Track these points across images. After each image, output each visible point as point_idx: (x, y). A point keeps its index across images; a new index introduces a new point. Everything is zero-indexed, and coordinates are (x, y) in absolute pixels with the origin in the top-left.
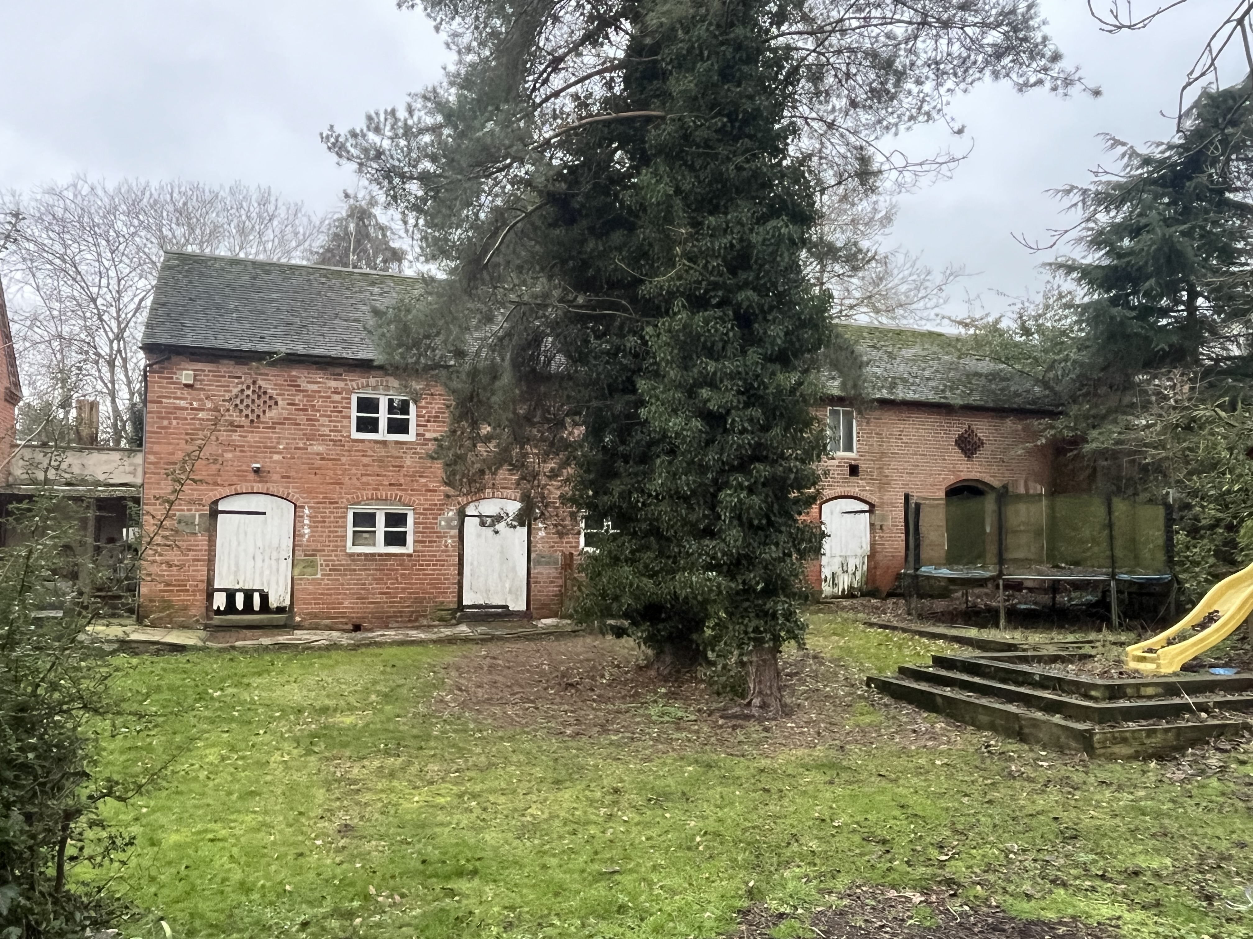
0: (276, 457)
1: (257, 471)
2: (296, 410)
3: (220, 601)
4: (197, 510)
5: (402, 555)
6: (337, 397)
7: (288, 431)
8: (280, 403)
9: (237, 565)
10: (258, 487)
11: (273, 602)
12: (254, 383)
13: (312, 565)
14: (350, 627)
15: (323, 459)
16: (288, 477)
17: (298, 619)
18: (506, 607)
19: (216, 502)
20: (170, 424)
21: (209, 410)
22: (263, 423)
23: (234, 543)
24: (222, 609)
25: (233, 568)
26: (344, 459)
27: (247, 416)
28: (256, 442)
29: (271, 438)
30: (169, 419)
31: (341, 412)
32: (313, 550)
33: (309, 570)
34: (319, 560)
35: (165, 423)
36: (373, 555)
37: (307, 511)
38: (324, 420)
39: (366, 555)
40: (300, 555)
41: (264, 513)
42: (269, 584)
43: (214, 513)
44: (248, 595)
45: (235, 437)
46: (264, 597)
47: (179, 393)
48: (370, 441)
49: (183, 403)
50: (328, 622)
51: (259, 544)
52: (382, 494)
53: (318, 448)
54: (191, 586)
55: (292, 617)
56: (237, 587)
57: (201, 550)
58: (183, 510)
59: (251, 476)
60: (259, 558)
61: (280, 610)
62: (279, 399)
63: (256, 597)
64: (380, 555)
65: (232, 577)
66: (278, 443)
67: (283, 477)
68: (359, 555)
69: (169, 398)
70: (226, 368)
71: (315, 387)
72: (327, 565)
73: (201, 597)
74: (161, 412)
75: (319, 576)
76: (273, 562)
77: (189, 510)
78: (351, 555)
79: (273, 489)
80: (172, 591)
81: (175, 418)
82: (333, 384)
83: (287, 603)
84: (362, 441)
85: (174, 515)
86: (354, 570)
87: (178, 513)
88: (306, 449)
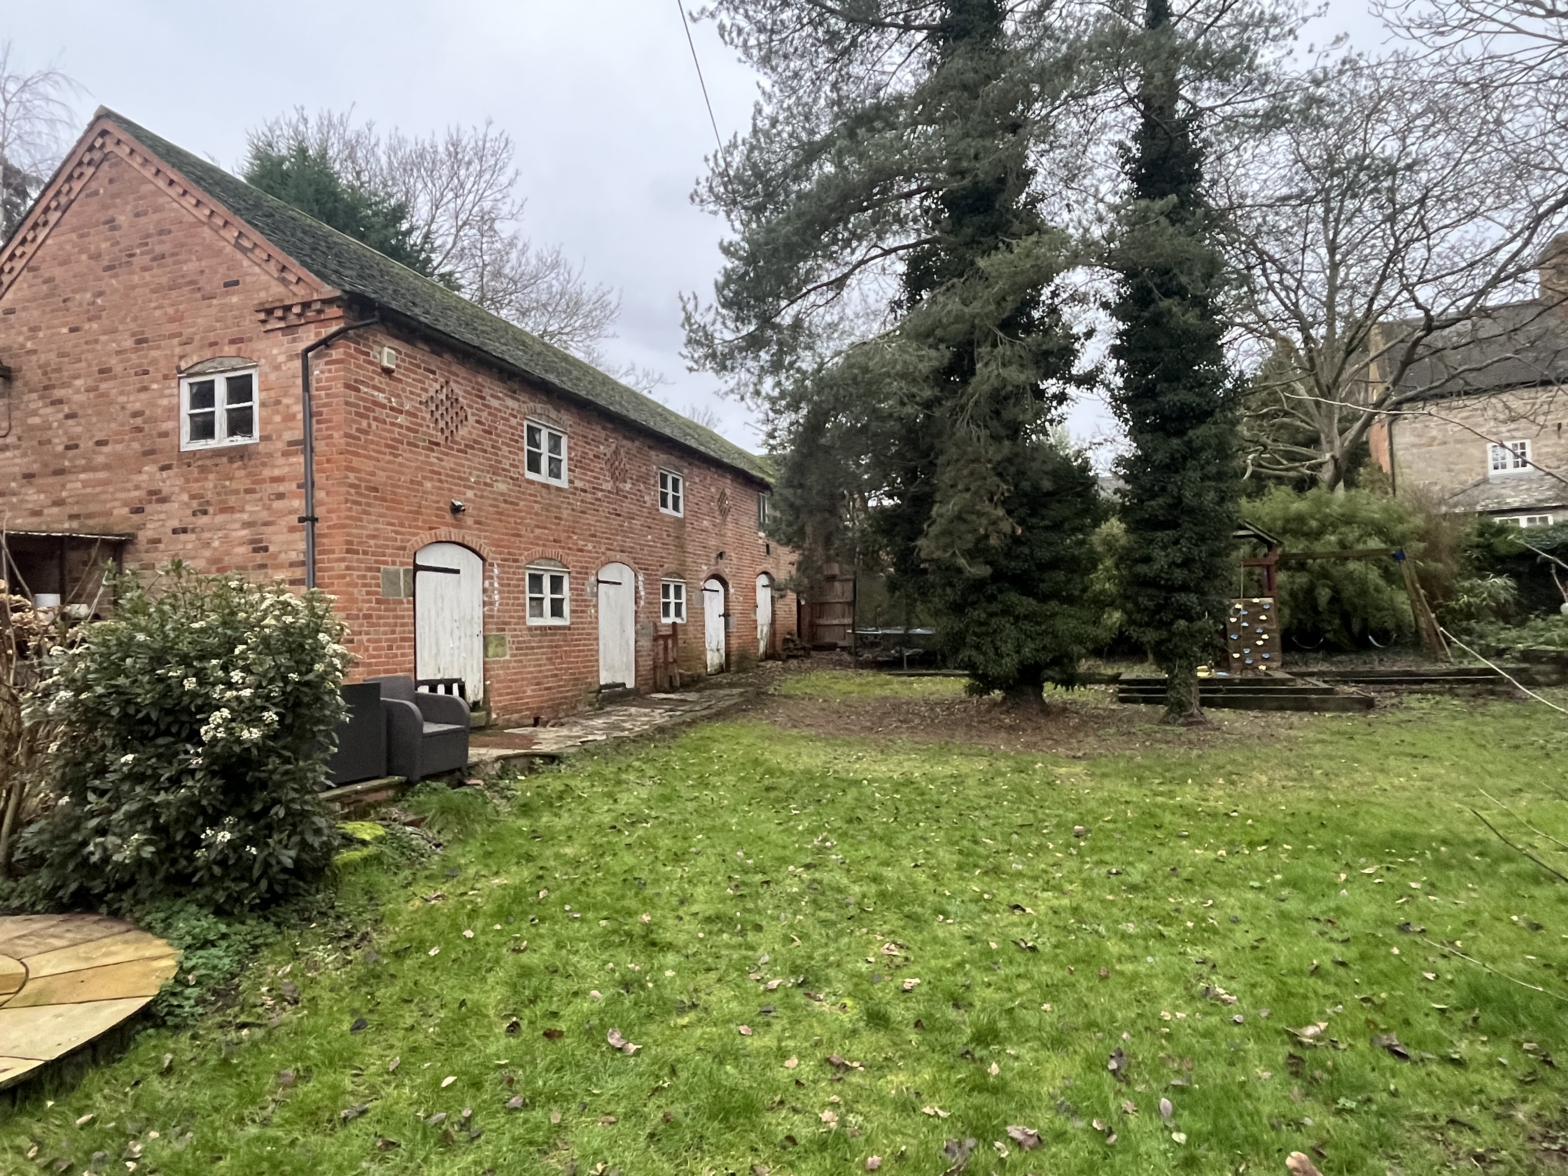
0: (470, 494)
1: (455, 510)
2: (483, 431)
4: (402, 564)
5: (562, 628)
6: (513, 422)
7: (476, 459)
8: (470, 418)
9: (437, 645)
10: (454, 534)
11: (470, 695)
12: (447, 383)
13: (502, 642)
14: (532, 721)
15: (505, 501)
16: (479, 523)
17: (494, 716)
18: (624, 684)
19: (416, 554)
20: (369, 426)
21: (408, 413)
22: (456, 443)
23: (433, 613)
25: (434, 651)
26: (522, 503)
27: (442, 430)
28: (452, 469)
29: (463, 466)
30: (368, 418)
31: (516, 442)
32: (504, 623)
33: (500, 649)
34: (508, 636)
35: (364, 424)
36: (542, 628)
37: (495, 570)
38: (505, 450)
39: (538, 628)
40: (489, 630)
41: (457, 572)
42: (465, 671)
43: (414, 569)
44: (448, 687)
45: (433, 458)
46: (462, 689)
47: (376, 379)
48: (536, 483)
49: (381, 397)
51: (456, 617)
52: (550, 552)
53: (501, 487)
55: (489, 714)
56: (439, 677)
57: (407, 624)
59: (448, 517)
60: (456, 633)
61: (477, 705)
62: (469, 411)
63: (455, 690)
64: (550, 628)
65: (433, 664)
66: (471, 474)
67: (476, 522)
68: (533, 628)
69: (368, 385)
70: (422, 354)
71: (497, 403)
72: (513, 643)
74: (359, 406)
75: (508, 657)
76: (468, 640)
77: (394, 563)
78: (530, 629)
79: (468, 538)
81: (375, 419)
82: (510, 403)
83: (482, 694)
84: (532, 482)
85: (378, 570)
86: (533, 648)
87: (382, 567)
88: (492, 486)
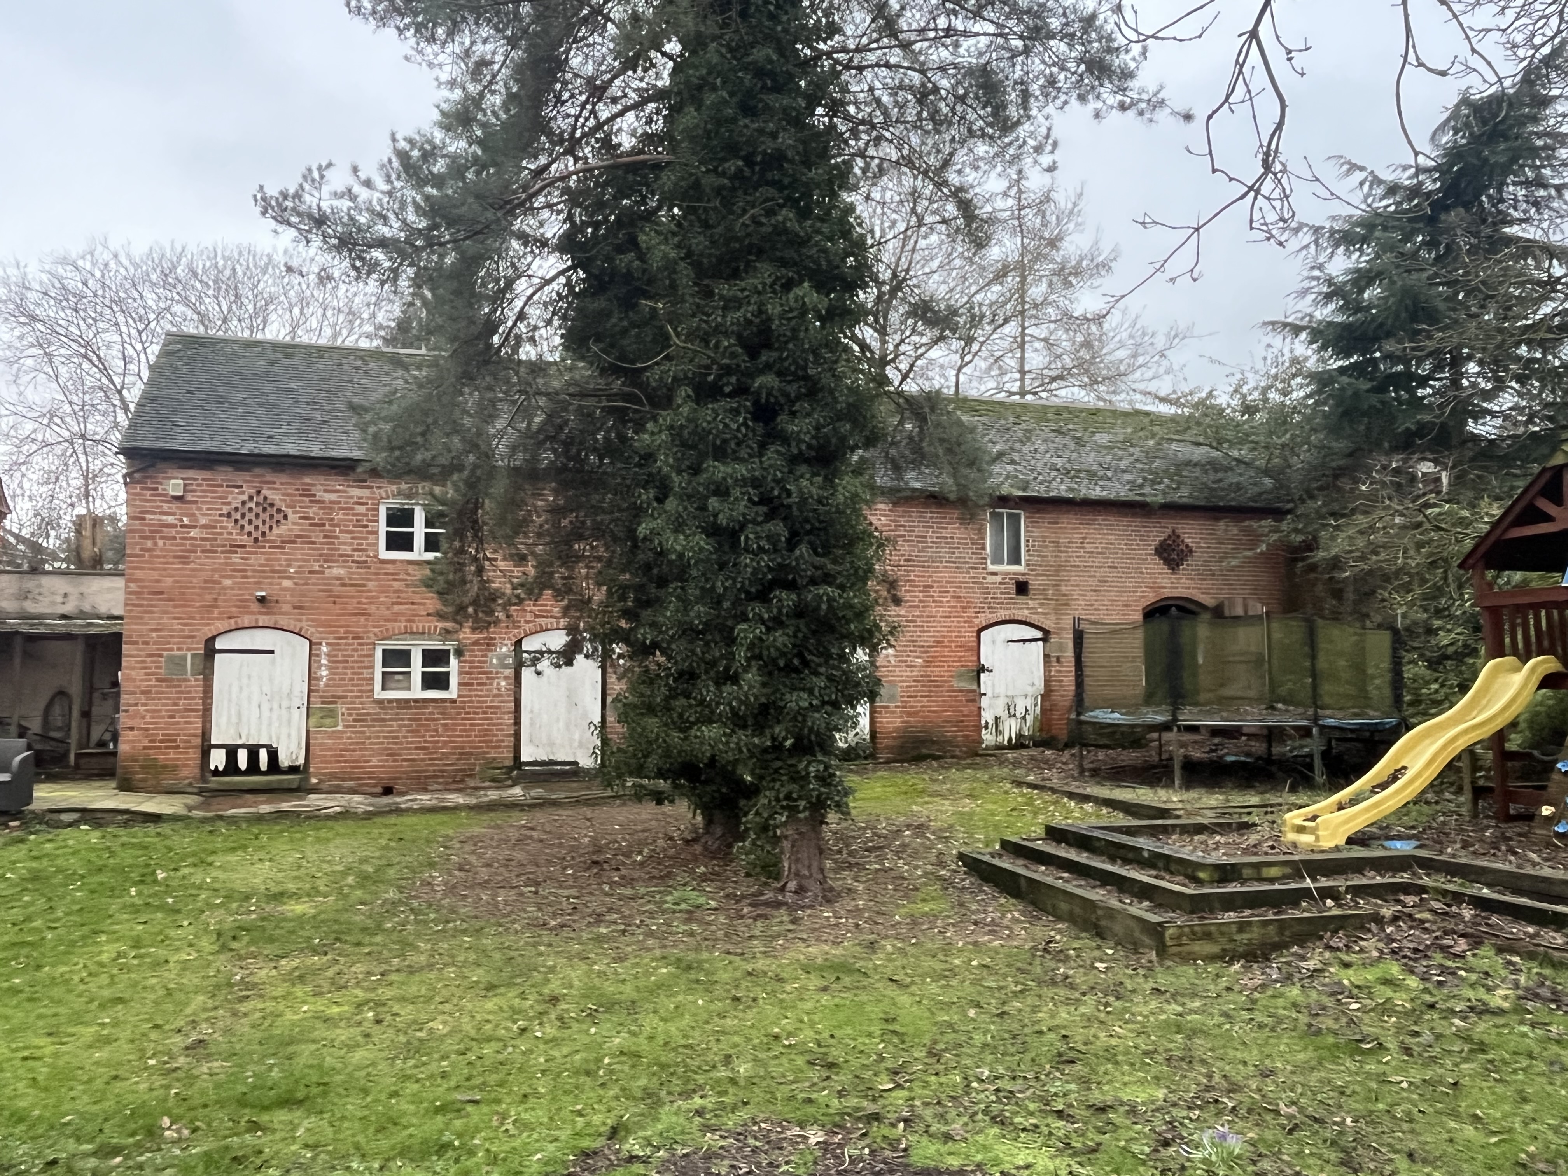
0: (287, 583)
1: (262, 600)
2: (311, 525)
3: (218, 759)
4: (189, 649)
5: (443, 701)
6: (361, 509)
7: (302, 551)
8: (290, 516)
9: (239, 715)
10: (263, 620)
11: (284, 760)
12: (259, 492)
13: (331, 714)
14: (379, 790)
15: (344, 585)
16: (300, 608)
17: (314, 781)
18: (575, 763)
19: (213, 639)
20: (156, 544)
21: (204, 527)
22: (269, 541)
23: (235, 689)
24: (221, 769)
25: (234, 719)
26: (370, 583)
27: (250, 534)
28: (261, 565)
29: (279, 560)
30: (154, 538)
31: (366, 528)
32: (333, 696)
33: (328, 721)
34: (341, 709)
35: (149, 544)
36: (407, 701)
37: (324, 649)
38: (345, 537)
39: (398, 701)
40: (317, 704)
41: (272, 652)
42: (278, 738)
43: (210, 651)
44: (253, 752)
45: (236, 558)
46: (273, 755)
47: (165, 505)
48: (402, 561)
49: (170, 519)
50: (352, 783)
51: (266, 689)
52: (417, 626)
53: (338, 571)
54: (182, 741)
55: (307, 779)
56: (239, 742)
57: (193, 698)
58: (172, 649)
59: (255, 607)
60: (265, 707)
61: (293, 769)
62: (289, 512)
63: (263, 755)
64: (416, 701)
65: (232, 731)
66: (289, 566)
67: (295, 608)
68: (390, 701)
69: (154, 513)
70: (222, 475)
71: (333, 497)
72: (350, 715)
73: (195, 755)
74: (143, 531)
75: (340, 728)
76: (284, 712)
77: (179, 649)
78: (380, 702)
79: (283, 622)
80: (159, 748)
81: (162, 538)
82: (355, 492)
83: (301, 761)
84: (393, 562)
85: (161, 656)
86: (384, 720)
87: (165, 653)
88: (323, 573)
